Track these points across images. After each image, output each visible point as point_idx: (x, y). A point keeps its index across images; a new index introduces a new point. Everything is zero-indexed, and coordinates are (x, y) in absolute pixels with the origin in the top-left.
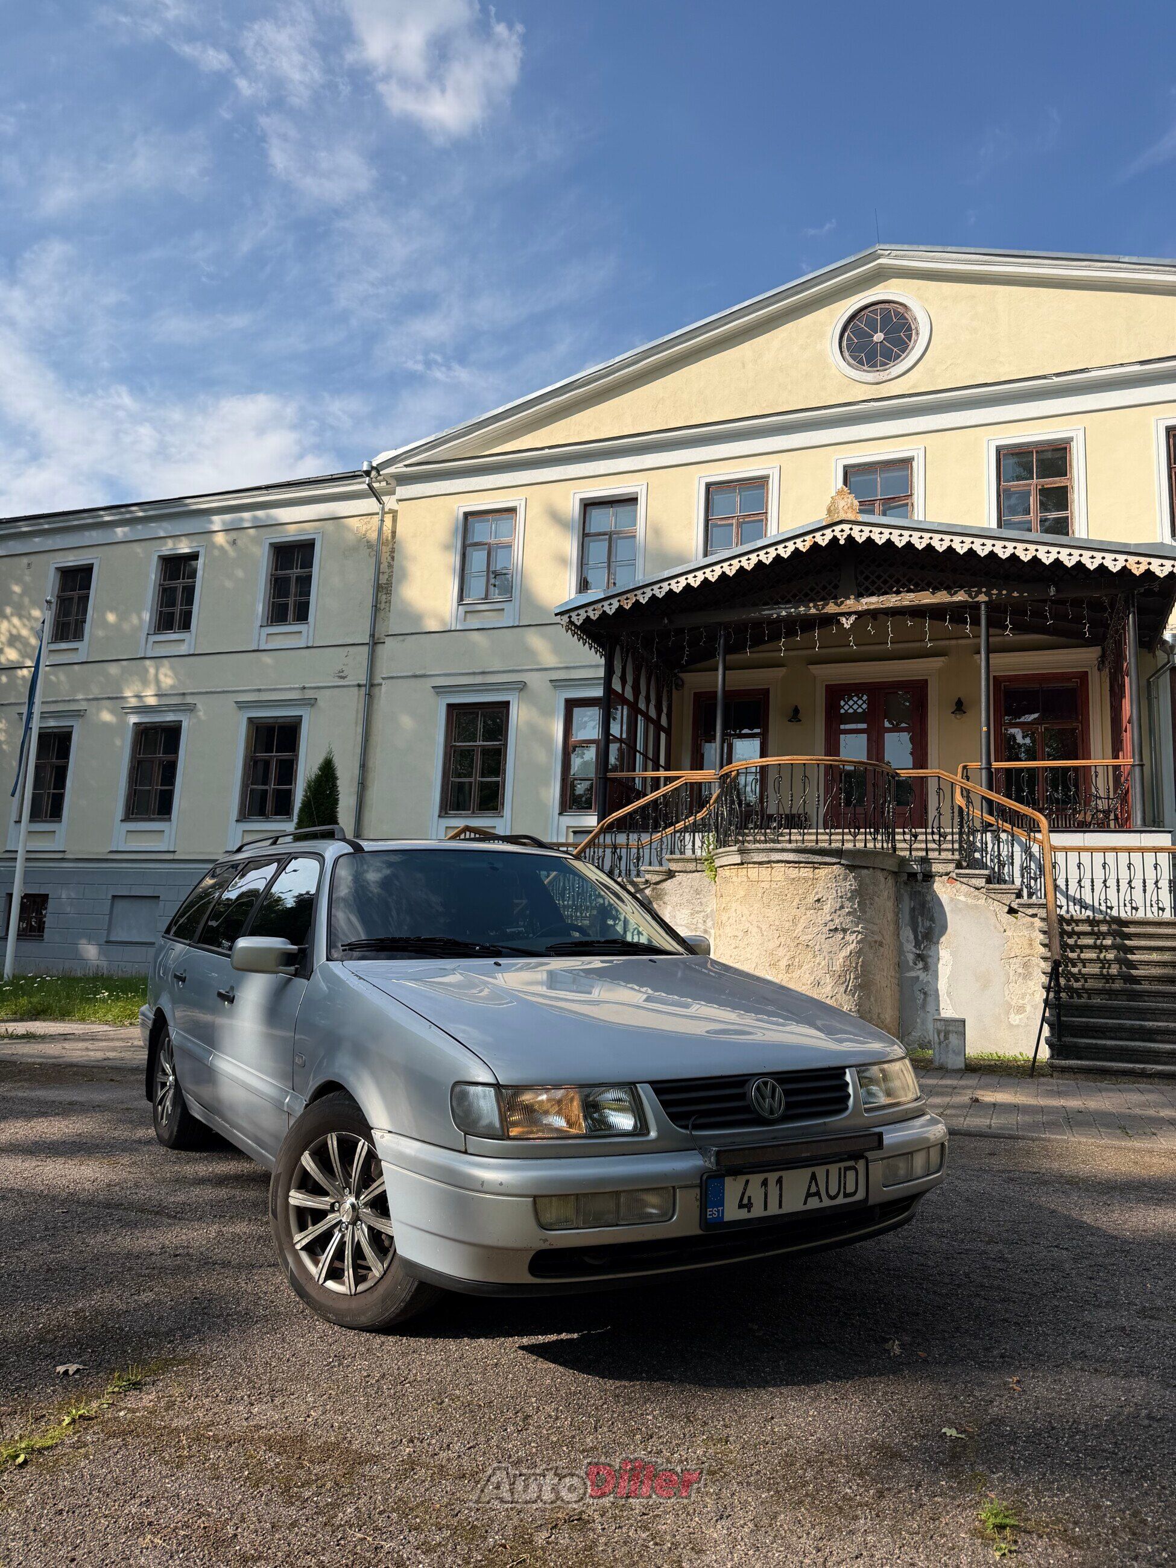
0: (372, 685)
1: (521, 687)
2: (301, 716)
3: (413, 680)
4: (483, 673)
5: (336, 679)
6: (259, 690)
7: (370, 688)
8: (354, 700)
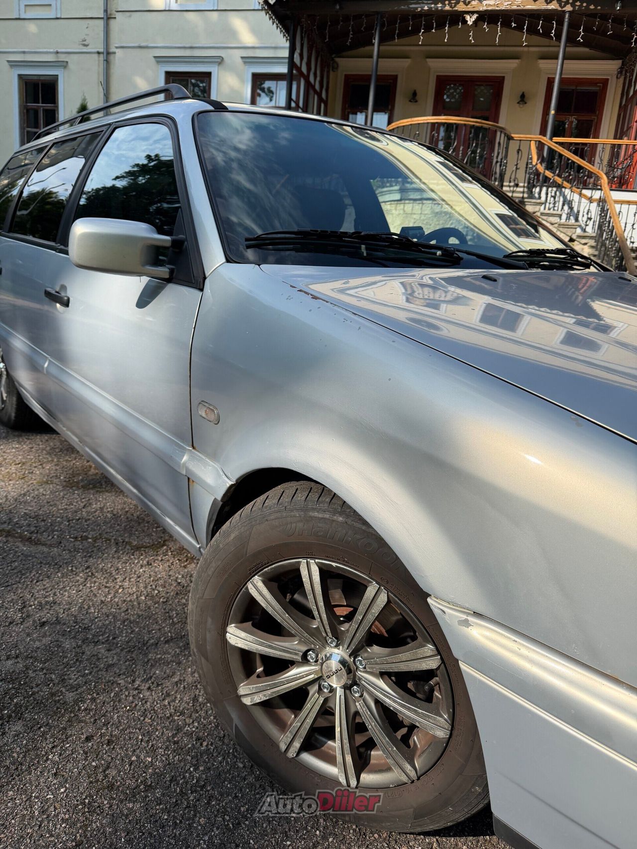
0: (108, 53)
1: (220, 61)
2: (57, 75)
3: (138, 50)
4: (191, 48)
5: (81, 47)
6: (24, 52)
7: (107, 55)
8: (95, 64)
